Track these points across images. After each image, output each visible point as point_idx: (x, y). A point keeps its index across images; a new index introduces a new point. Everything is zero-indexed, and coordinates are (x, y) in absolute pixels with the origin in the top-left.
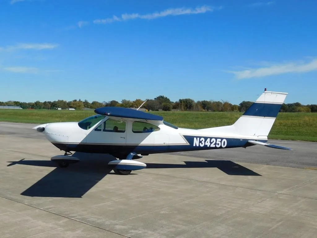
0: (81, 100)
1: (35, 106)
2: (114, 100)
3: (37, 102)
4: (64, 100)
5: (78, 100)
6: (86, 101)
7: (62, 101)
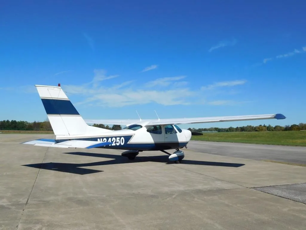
0: (265, 125)
1: (229, 130)
2: (295, 124)
3: (230, 128)
4: (252, 126)
5: (263, 125)
6: (269, 125)
7: (251, 126)
